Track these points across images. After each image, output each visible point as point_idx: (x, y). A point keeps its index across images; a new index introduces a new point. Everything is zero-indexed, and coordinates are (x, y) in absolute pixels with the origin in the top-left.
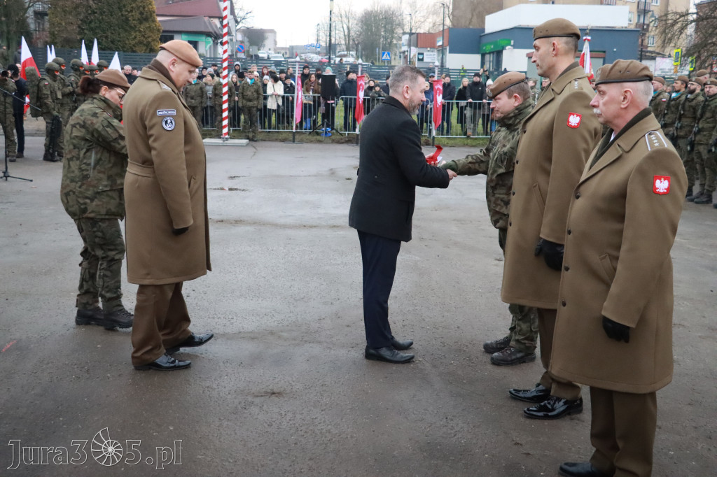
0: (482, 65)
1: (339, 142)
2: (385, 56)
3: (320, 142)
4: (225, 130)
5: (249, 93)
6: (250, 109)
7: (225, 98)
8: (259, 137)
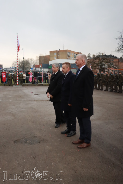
0: (49, 70)
1: (39, 85)
3: (35, 85)
4: (17, 84)
5: (21, 76)
6: (21, 79)
7: (17, 77)
8: (23, 85)
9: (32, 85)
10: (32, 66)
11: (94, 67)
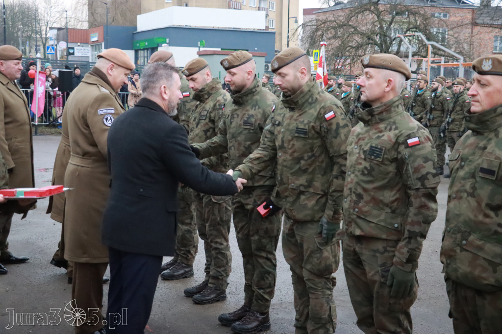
0: (136, 61)
2: (49, 50)
9: (48, 129)
10: (52, 34)
11: (352, 47)
